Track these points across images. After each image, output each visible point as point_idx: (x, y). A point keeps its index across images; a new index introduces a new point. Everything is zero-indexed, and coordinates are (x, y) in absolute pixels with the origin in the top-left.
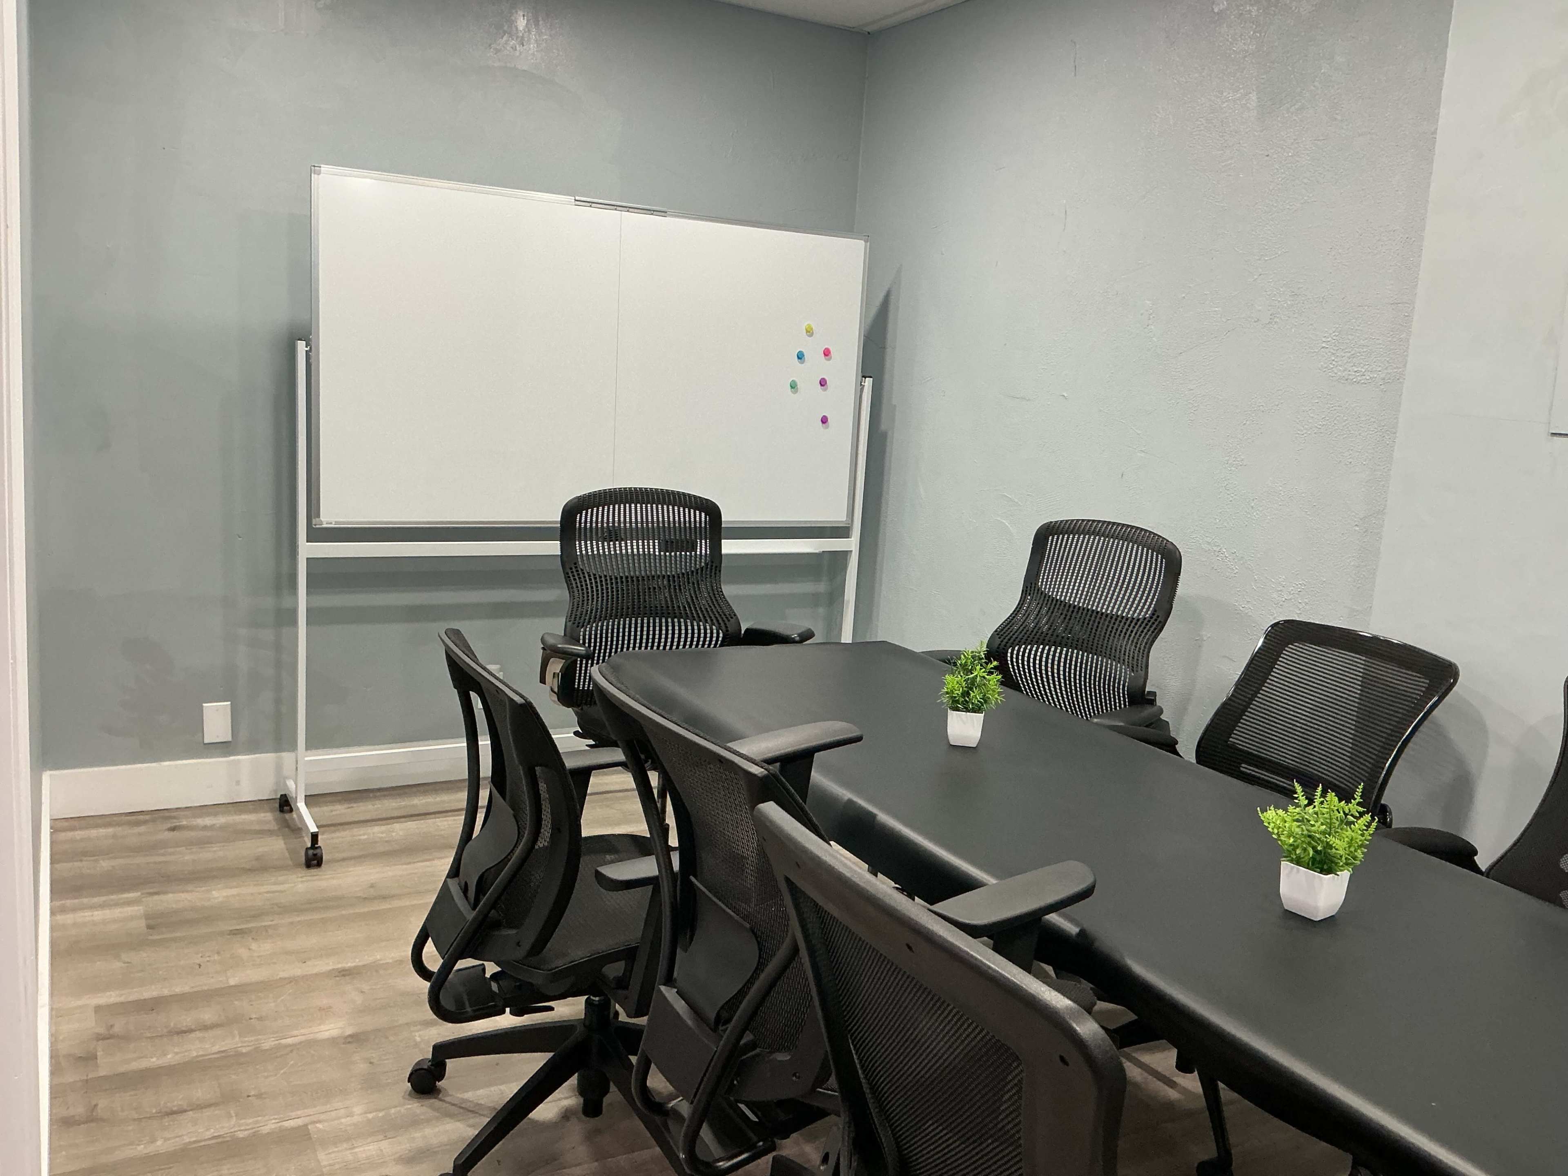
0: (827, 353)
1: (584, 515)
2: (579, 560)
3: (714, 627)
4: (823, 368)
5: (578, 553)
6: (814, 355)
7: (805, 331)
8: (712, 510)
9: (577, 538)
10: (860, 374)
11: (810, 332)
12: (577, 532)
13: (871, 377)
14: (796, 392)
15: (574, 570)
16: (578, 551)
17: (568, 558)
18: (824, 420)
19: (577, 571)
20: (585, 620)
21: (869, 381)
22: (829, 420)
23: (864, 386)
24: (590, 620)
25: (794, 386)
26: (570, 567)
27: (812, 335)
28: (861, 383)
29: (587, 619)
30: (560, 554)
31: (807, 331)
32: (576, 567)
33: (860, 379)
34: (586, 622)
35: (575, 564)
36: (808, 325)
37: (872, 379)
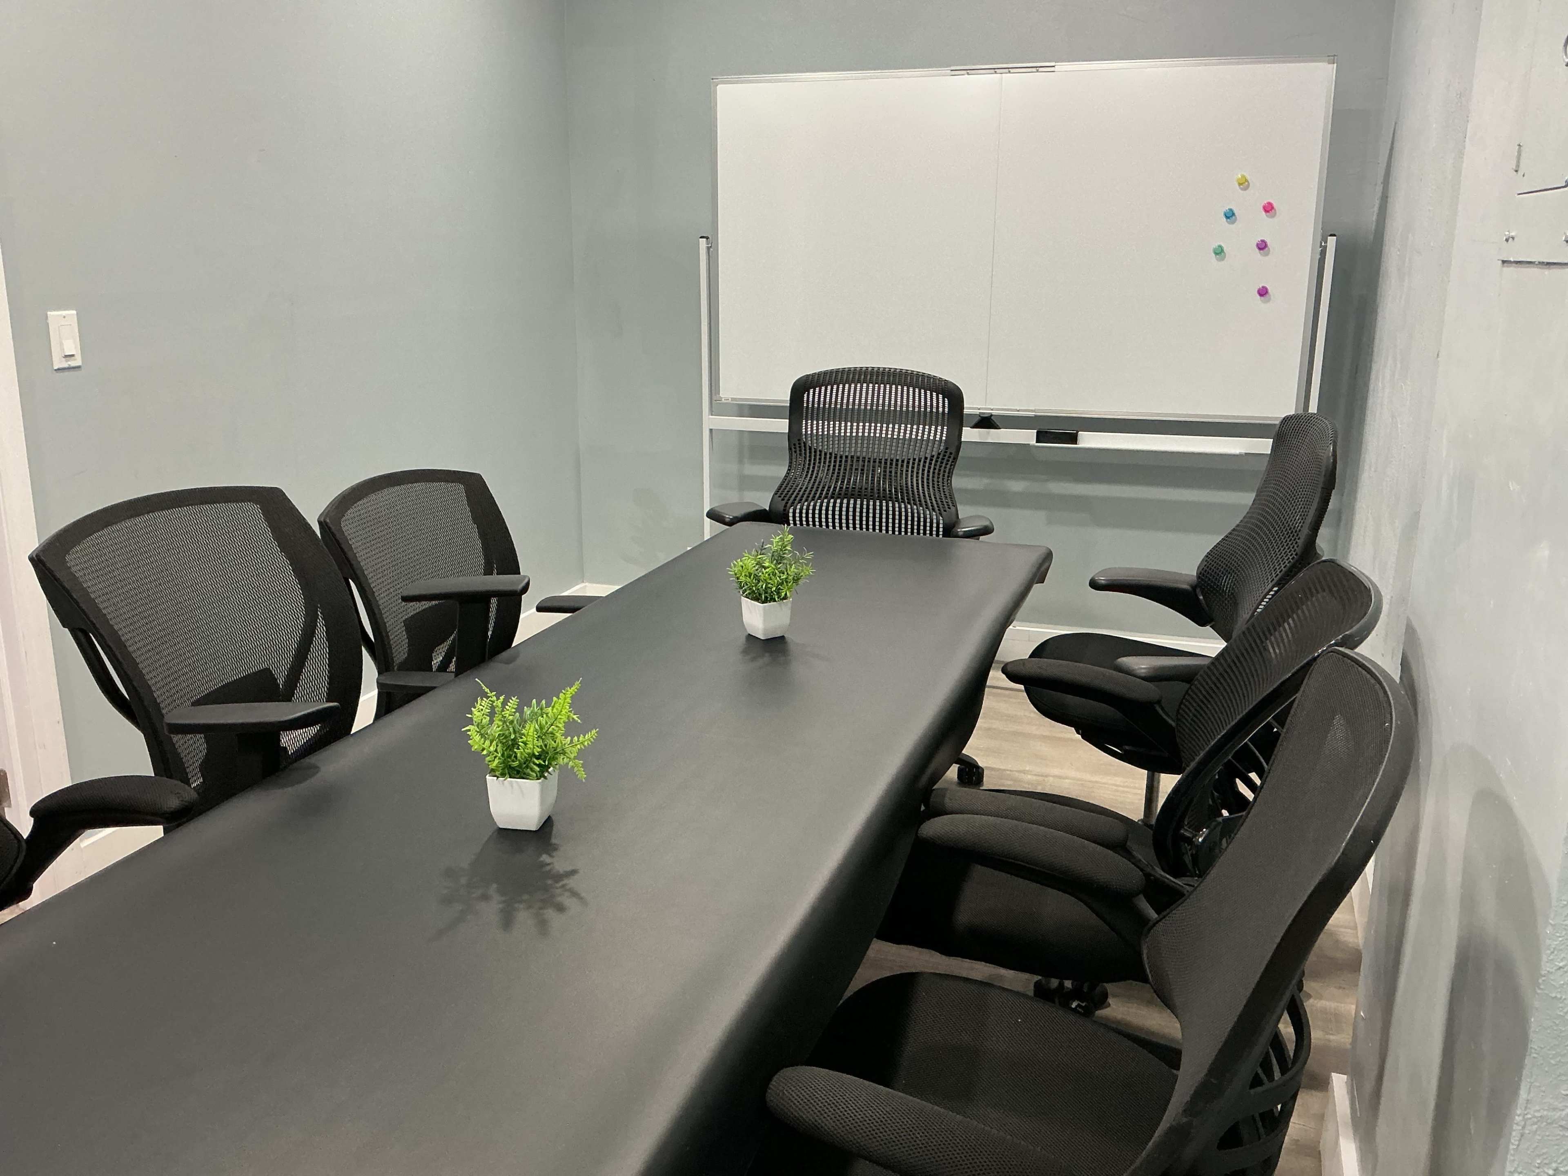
0: (1269, 209)
1: (811, 394)
2: (804, 437)
4: (1266, 227)
6: (1250, 213)
7: (1237, 185)
8: (954, 396)
9: (804, 418)
10: (1320, 232)
11: (1244, 184)
12: (805, 411)
13: (1334, 235)
14: (1222, 259)
15: (798, 446)
16: (804, 429)
17: (793, 436)
18: (1263, 292)
19: (800, 447)
20: (802, 496)
21: (1332, 242)
22: (1270, 291)
23: (1326, 247)
24: (808, 497)
25: (1219, 252)
26: (795, 445)
27: (1246, 189)
28: (1321, 243)
29: (805, 496)
30: (787, 431)
31: (1240, 184)
32: (799, 444)
33: (1319, 238)
34: (804, 499)
35: (799, 440)
36: (1243, 176)
37: (1335, 237)
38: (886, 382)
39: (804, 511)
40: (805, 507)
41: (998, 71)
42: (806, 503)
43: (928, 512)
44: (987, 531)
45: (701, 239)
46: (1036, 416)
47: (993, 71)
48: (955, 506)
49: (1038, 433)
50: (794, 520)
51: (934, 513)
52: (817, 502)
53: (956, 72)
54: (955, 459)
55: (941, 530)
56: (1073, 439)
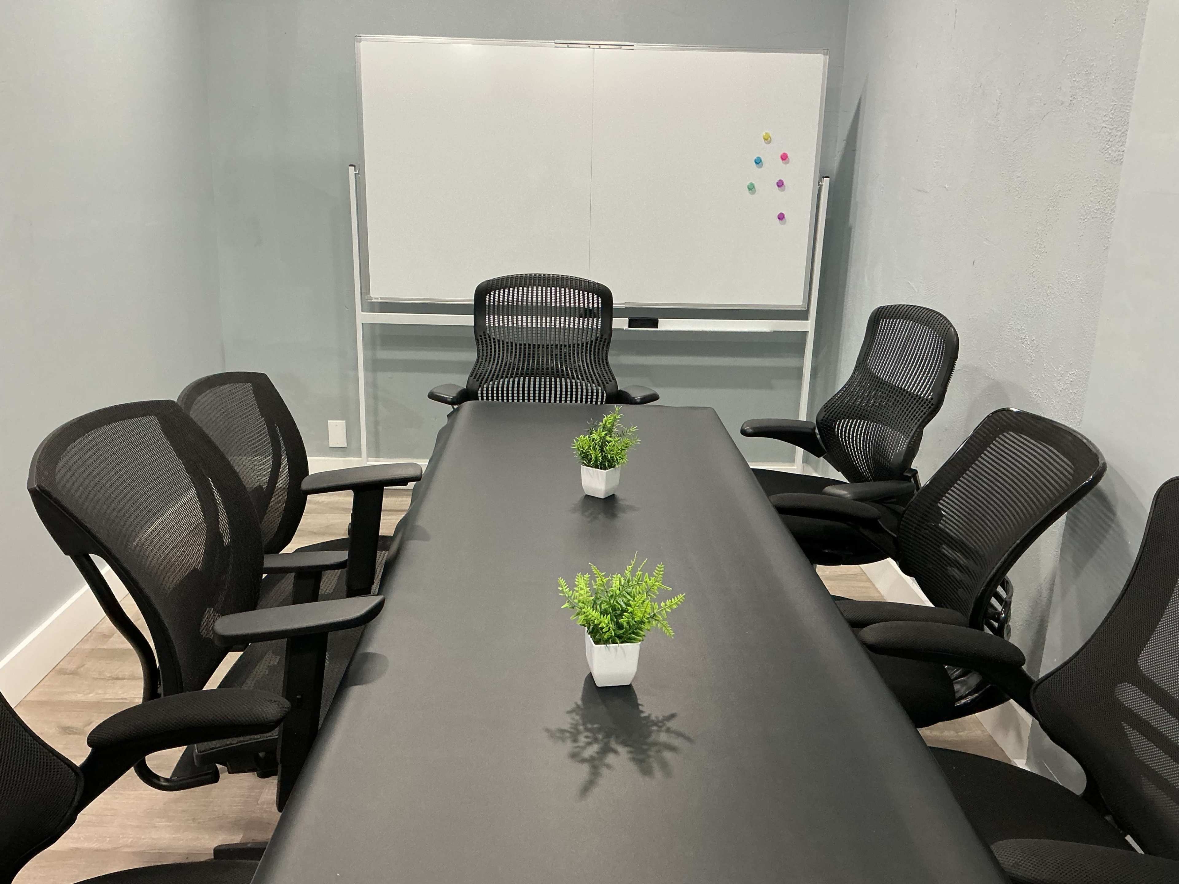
0: (784, 157)
1: (492, 295)
2: (488, 329)
3: (600, 388)
4: (781, 171)
5: (487, 325)
6: (772, 159)
7: (763, 140)
8: (605, 295)
9: (487, 313)
10: (818, 175)
11: (767, 140)
12: (487, 308)
13: (828, 177)
14: (753, 193)
15: (483, 337)
16: (487, 322)
17: (479, 327)
18: (781, 217)
19: (485, 338)
20: (488, 378)
21: (826, 181)
22: (786, 216)
23: (822, 186)
24: (493, 377)
25: (751, 188)
26: (481, 336)
27: (769, 142)
28: (819, 183)
29: (490, 377)
30: (473, 325)
31: (765, 139)
32: (485, 335)
33: (818, 179)
34: (489, 379)
35: (484, 332)
36: (766, 133)
37: (829, 179)
38: (542, 285)
39: (490, 389)
40: (490, 386)
41: (591, 46)
42: (491, 383)
43: (589, 385)
44: (654, 397)
45: (350, 167)
46: (626, 308)
47: (587, 46)
48: (614, 379)
49: (630, 320)
50: (482, 396)
51: (594, 385)
52: (500, 381)
53: (560, 45)
54: (609, 343)
55: (605, 398)
56: (655, 324)
